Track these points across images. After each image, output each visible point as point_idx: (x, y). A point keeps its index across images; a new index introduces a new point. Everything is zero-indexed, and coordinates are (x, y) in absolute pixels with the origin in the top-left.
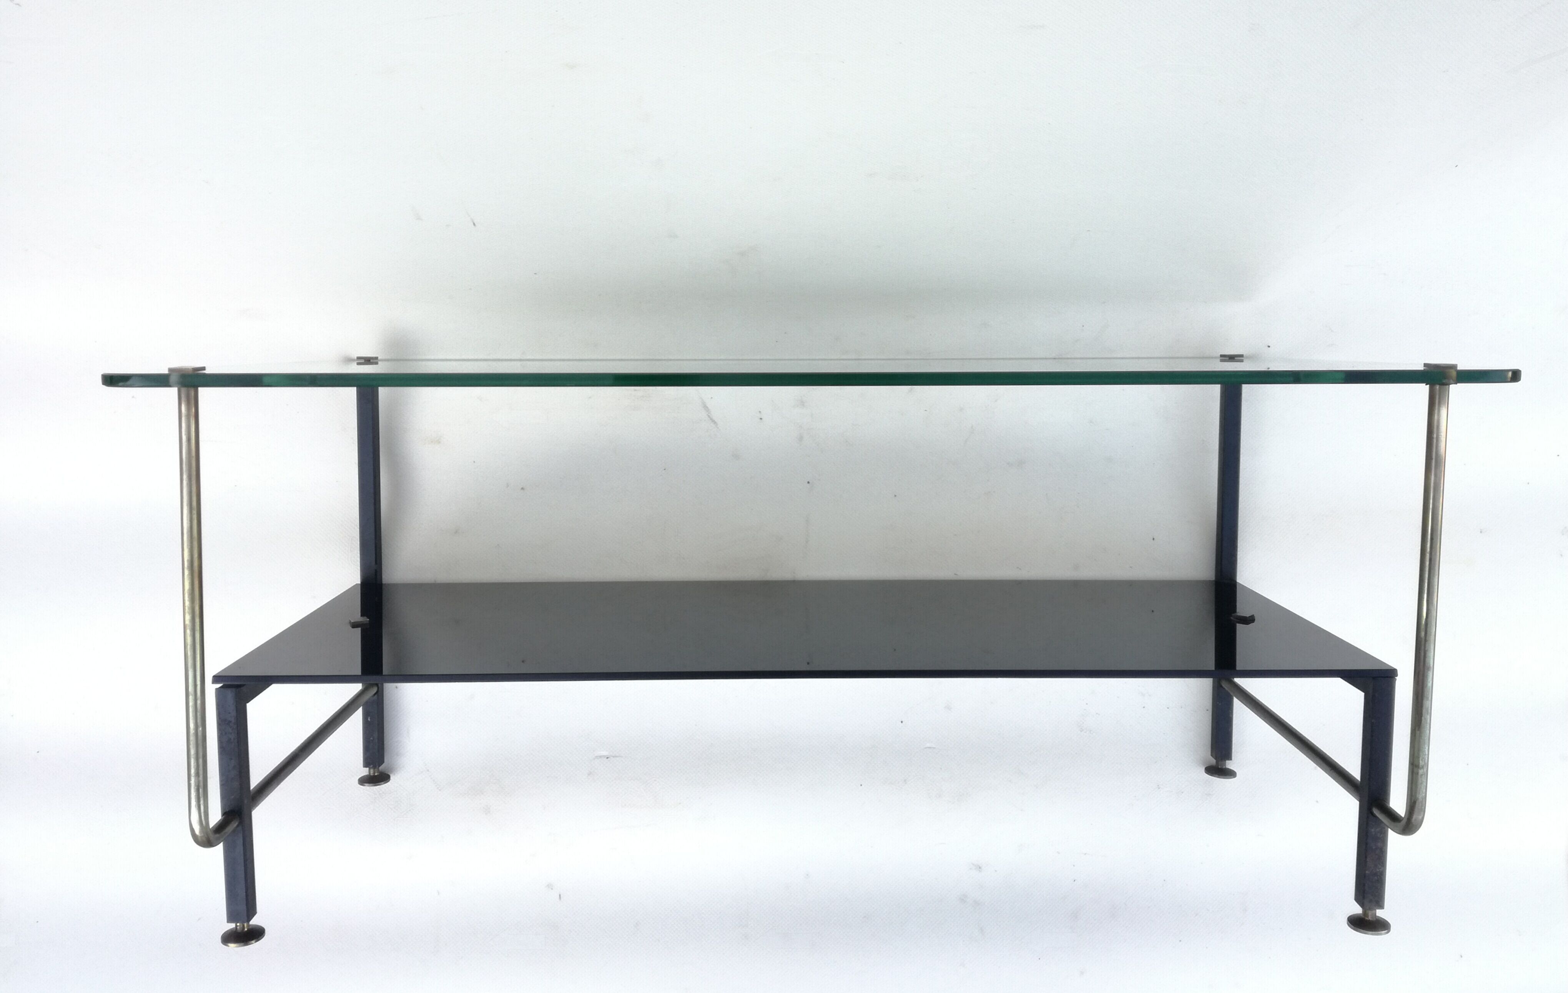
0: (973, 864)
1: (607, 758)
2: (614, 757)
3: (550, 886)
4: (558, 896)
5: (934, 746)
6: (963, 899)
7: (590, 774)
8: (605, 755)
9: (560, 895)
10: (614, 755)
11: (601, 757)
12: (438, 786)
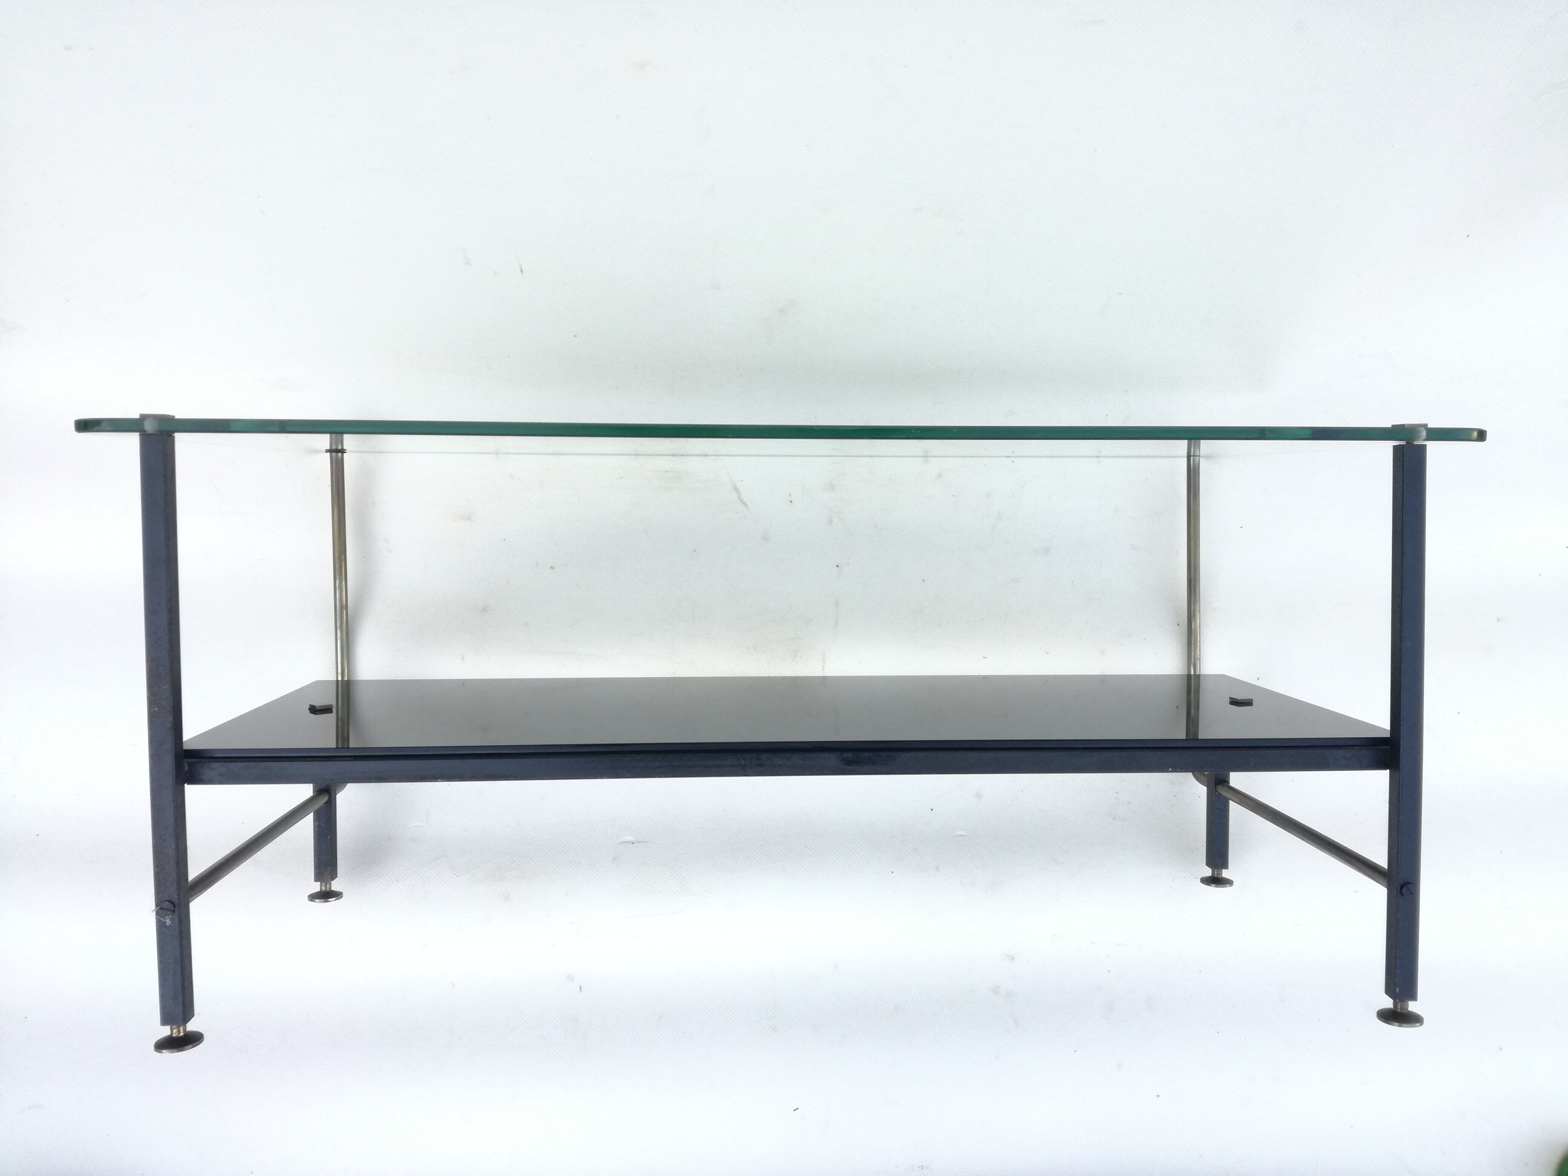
0: (1006, 955)
1: (633, 843)
2: (639, 842)
3: (570, 978)
4: (579, 988)
5: (966, 834)
6: (996, 990)
7: (614, 859)
8: (630, 840)
9: (580, 987)
10: (639, 840)
11: (626, 842)
12: (455, 873)
